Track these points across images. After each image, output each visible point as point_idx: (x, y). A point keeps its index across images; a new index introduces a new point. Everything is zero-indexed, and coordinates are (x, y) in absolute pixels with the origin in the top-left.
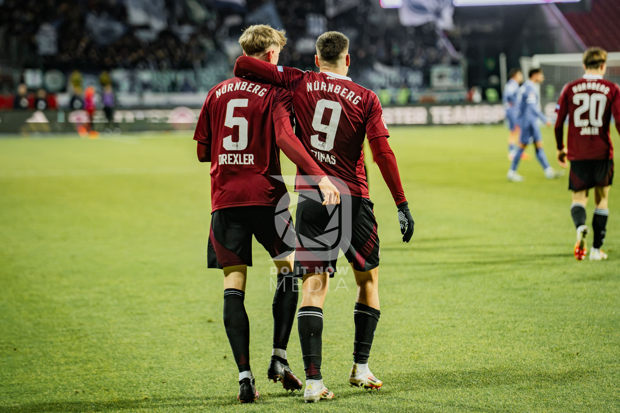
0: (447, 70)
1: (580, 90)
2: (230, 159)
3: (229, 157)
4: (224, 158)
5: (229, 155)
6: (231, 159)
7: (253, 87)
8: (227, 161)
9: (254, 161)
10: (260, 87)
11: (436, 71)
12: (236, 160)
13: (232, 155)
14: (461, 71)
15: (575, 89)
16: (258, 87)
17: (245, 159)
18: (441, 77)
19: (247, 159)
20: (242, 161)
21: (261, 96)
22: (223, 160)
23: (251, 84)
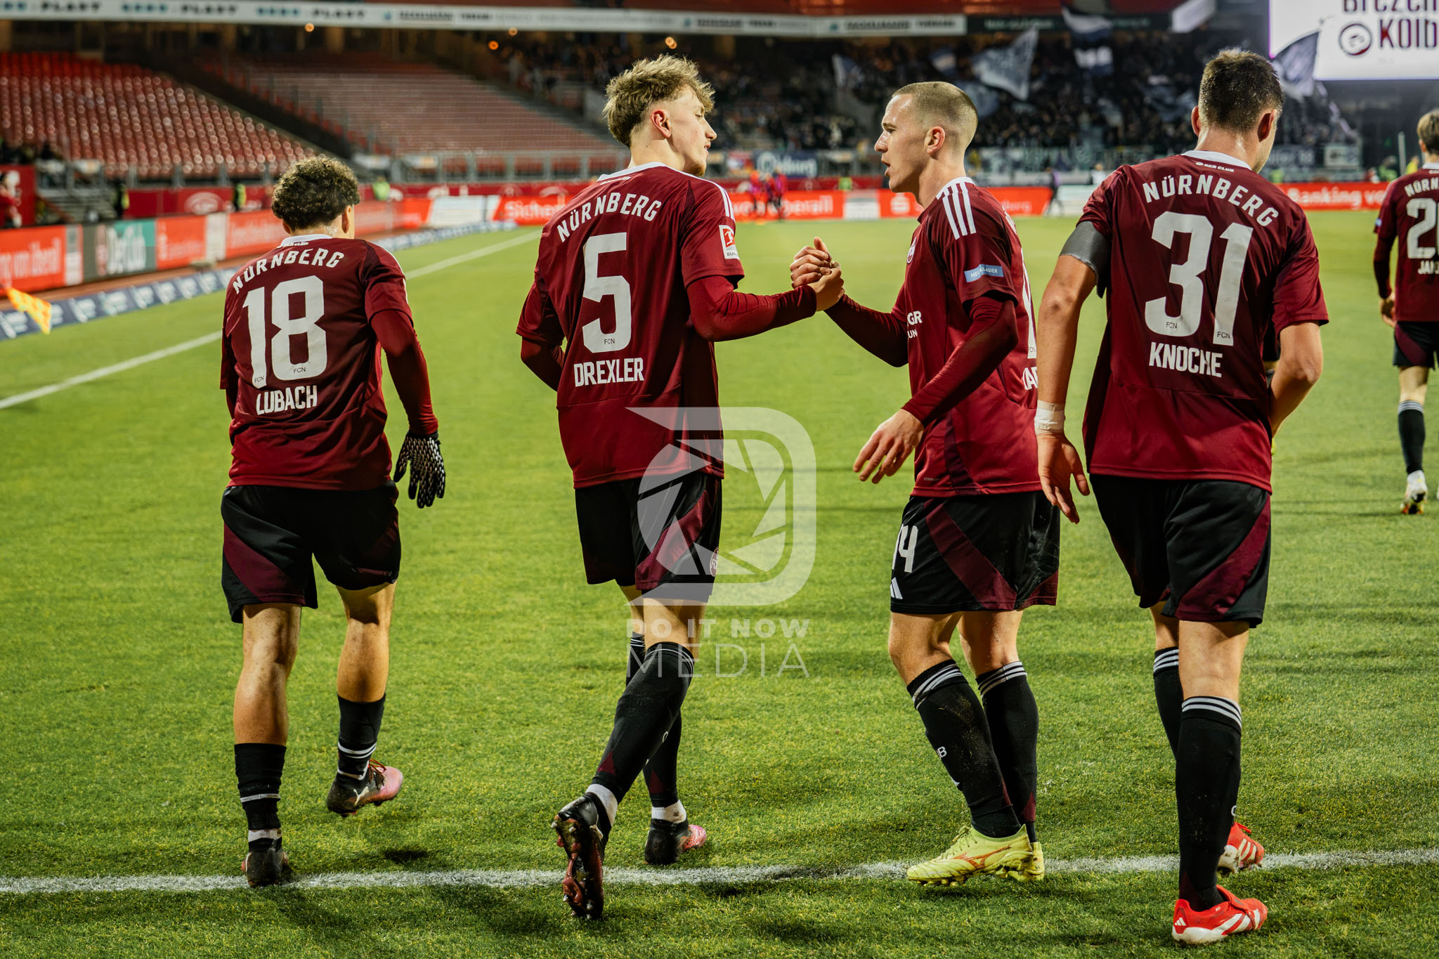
0: (1342, 149)
1: (1418, 190)
2: (600, 372)
3: (598, 368)
4: (589, 371)
5: (599, 363)
6: (603, 372)
7: (633, 201)
8: (595, 376)
9: (643, 372)
10: (647, 199)
11: (1329, 149)
12: (611, 374)
13: (603, 363)
14: (1357, 150)
15: (1409, 190)
16: (643, 201)
17: (627, 370)
18: (1334, 156)
19: (630, 370)
20: (622, 375)
21: (650, 219)
22: (587, 375)
23: (629, 196)
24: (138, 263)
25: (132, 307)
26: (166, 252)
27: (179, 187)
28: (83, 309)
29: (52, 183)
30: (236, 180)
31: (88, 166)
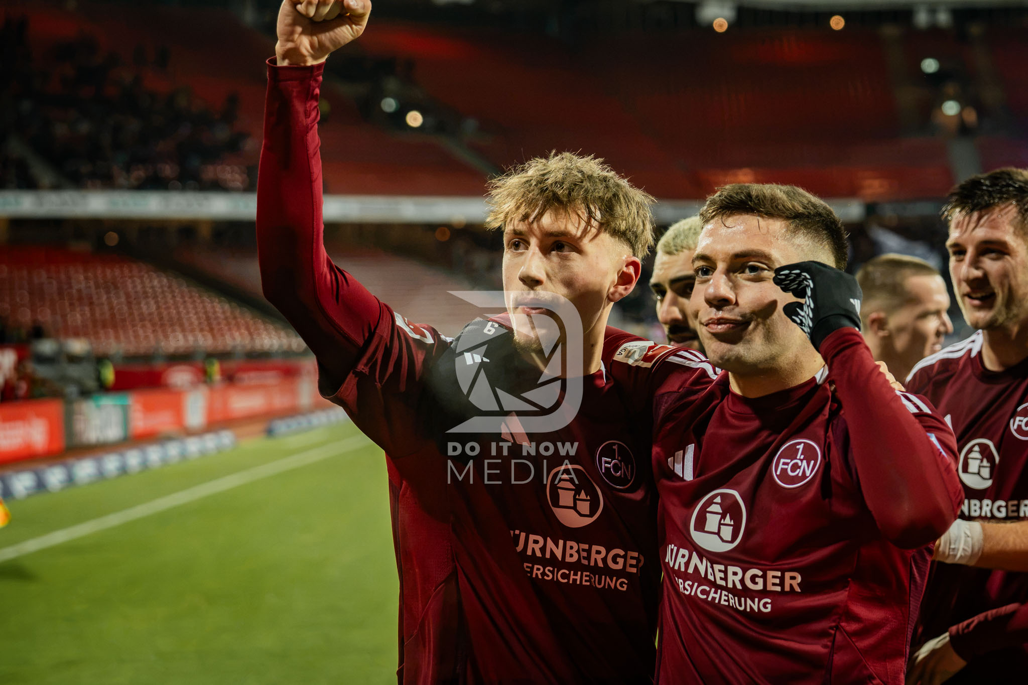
24: (113, 433)
25: (101, 476)
26: (140, 422)
27: (158, 365)
28: (55, 476)
29: (42, 359)
30: (211, 355)
31: (78, 346)
